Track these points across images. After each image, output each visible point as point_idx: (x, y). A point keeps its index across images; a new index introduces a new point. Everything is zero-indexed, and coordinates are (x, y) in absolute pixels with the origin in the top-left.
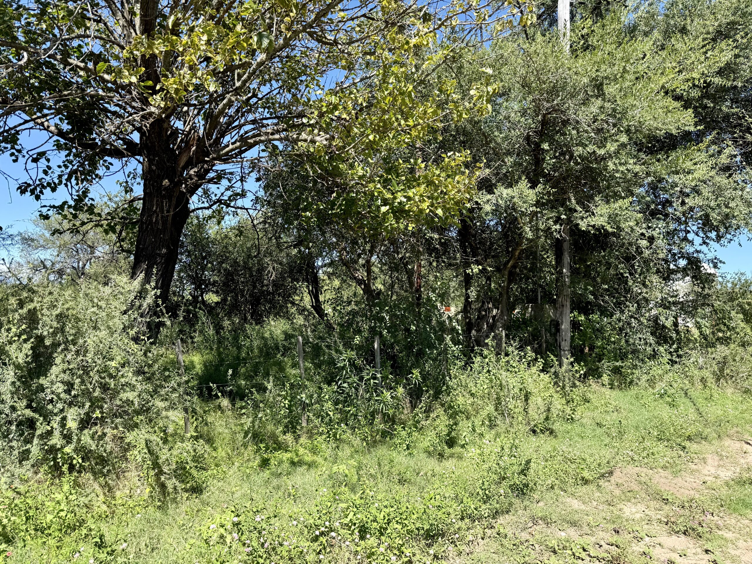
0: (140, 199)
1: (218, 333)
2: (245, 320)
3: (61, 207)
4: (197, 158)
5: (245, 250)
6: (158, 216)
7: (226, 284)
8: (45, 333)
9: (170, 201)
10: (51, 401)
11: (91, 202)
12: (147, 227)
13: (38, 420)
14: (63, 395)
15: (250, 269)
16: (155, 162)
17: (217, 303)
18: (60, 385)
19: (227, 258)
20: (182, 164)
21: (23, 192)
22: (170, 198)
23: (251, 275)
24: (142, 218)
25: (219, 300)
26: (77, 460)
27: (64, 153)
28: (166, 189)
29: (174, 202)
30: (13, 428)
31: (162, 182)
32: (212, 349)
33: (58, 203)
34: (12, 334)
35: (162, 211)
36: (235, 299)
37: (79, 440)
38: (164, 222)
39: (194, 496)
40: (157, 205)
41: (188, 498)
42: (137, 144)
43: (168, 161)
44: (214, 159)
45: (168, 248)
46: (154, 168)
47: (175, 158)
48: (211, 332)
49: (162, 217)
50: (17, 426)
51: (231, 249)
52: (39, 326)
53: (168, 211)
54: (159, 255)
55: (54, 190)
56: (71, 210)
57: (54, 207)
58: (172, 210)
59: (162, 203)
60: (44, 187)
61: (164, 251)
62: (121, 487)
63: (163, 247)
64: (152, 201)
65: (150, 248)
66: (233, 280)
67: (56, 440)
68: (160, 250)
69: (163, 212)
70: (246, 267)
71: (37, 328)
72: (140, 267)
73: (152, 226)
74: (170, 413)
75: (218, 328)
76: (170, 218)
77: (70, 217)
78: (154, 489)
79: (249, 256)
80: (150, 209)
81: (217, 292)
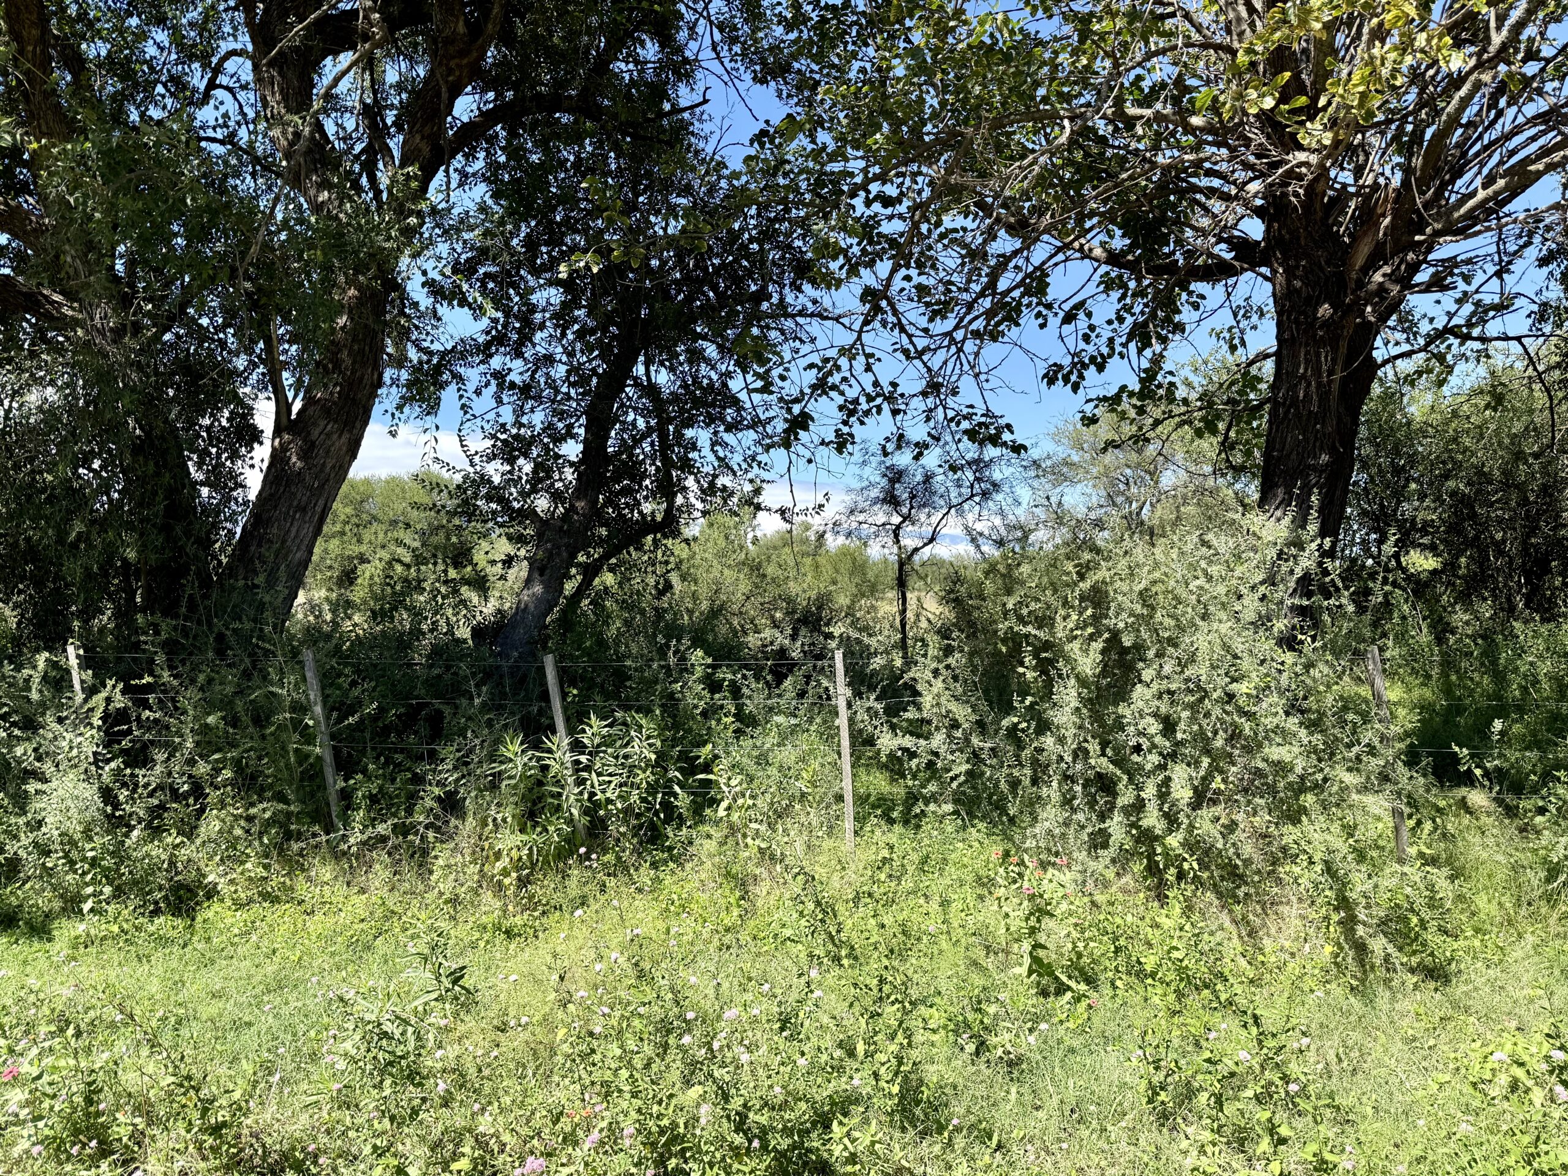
0: (1267, 356)
1: (1440, 640)
2: (1511, 610)
3: (1116, 399)
4: (1396, 242)
5: (1507, 441)
6: (1309, 385)
7: (1455, 528)
8: (1121, 625)
9: (1335, 349)
10: (1138, 749)
11: (1170, 378)
12: (1287, 412)
13: (1120, 779)
14: (1158, 740)
15: (1521, 488)
16: (1300, 273)
17: (1434, 572)
18: (1151, 720)
19: (1458, 465)
20: (1360, 261)
21: (1051, 381)
22: (1333, 342)
23: (1524, 501)
24: (1275, 395)
25: (1439, 566)
26: (1191, 864)
27: (1115, 295)
28: (1326, 324)
29: (1343, 349)
30: (1078, 788)
31: (1316, 311)
32: (1428, 677)
33: (1112, 391)
34: (1071, 625)
35: (1318, 372)
36: (1482, 561)
37: (1191, 827)
38: (1324, 396)
39: (1432, 985)
40: (1307, 362)
41: (1416, 987)
42: (1258, 243)
43: (1328, 263)
44: (1438, 234)
45: (1332, 451)
46: (1297, 284)
47: (1345, 253)
48: (1424, 637)
49: (1319, 385)
50: (1084, 786)
51: (1467, 441)
52: (1111, 613)
53: (1331, 372)
54: (1314, 468)
55: (1101, 368)
56: (1134, 401)
57: (1105, 399)
58: (1338, 368)
59: (1318, 355)
60: (1085, 366)
61: (1324, 458)
62: (1273, 931)
63: (1322, 449)
64: (1296, 356)
65: (1294, 456)
66: (1473, 516)
67: (1152, 819)
68: (1315, 457)
69: (1320, 376)
70: (1508, 482)
71: (1106, 616)
72: (1275, 496)
73: (1297, 408)
74: (1369, 799)
75: (1441, 629)
76: (1335, 387)
77: (1132, 413)
78: (1341, 948)
79: (1519, 456)
80: (1292, 374)
81: (1433, 548)
